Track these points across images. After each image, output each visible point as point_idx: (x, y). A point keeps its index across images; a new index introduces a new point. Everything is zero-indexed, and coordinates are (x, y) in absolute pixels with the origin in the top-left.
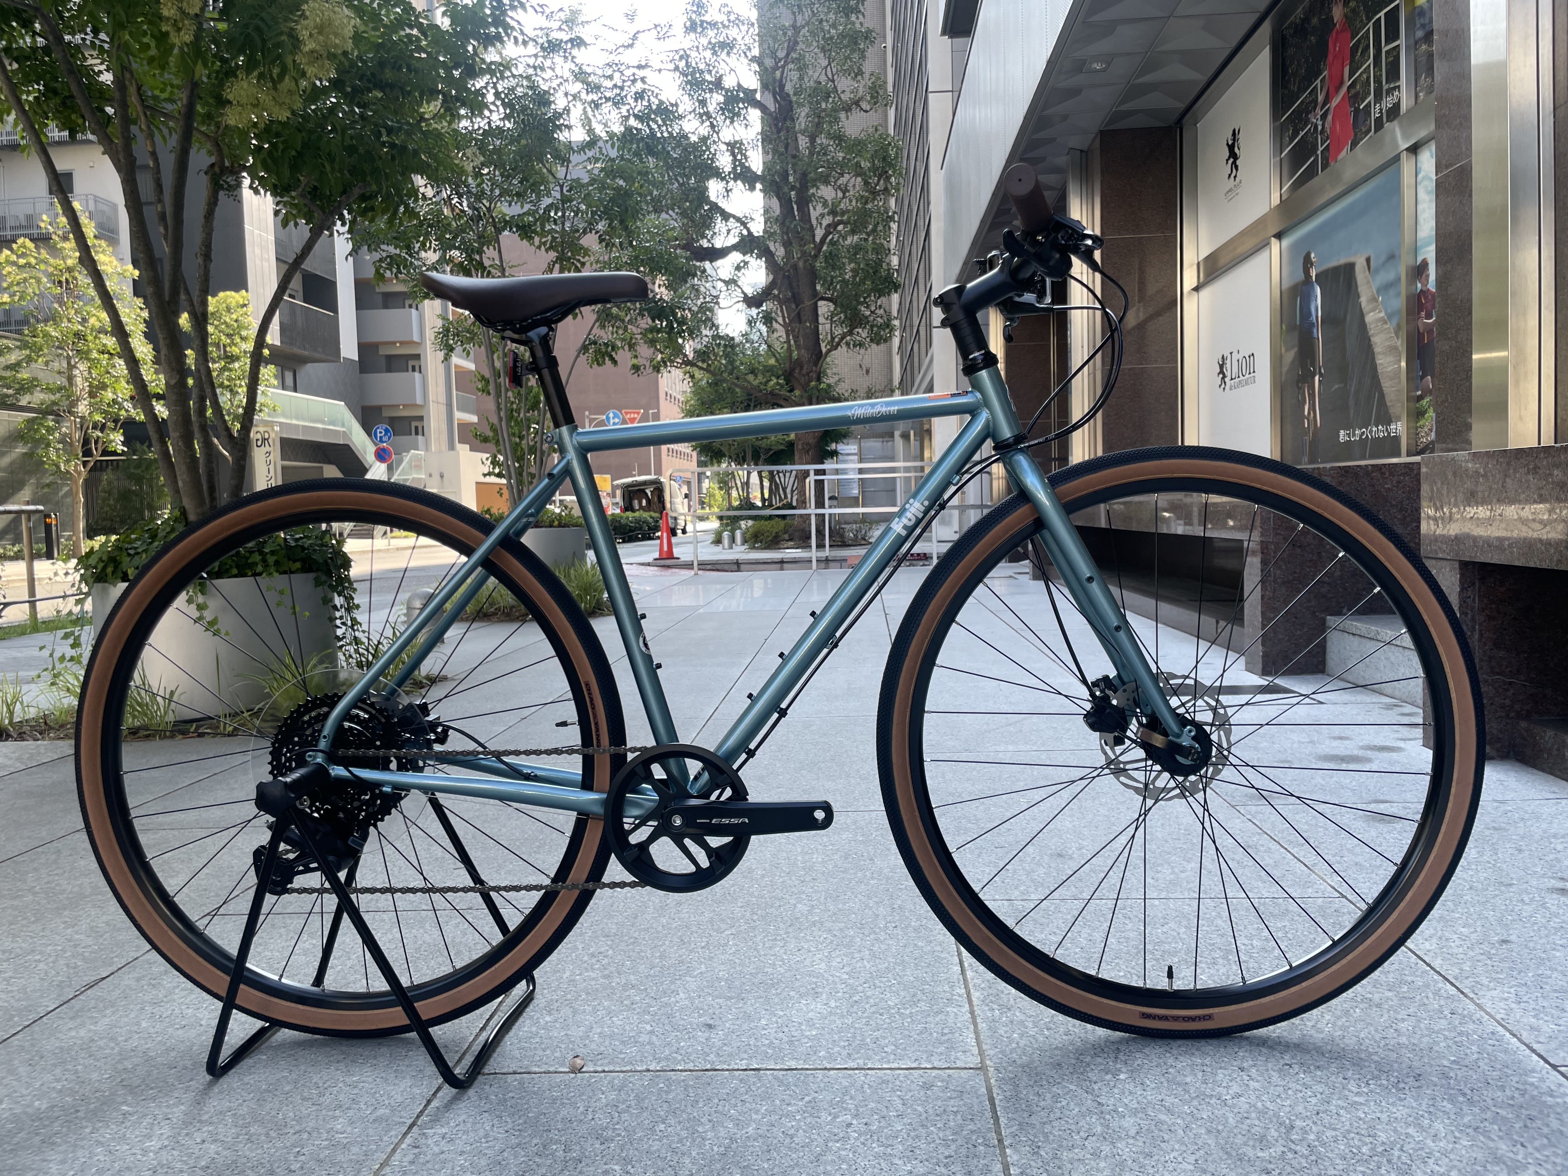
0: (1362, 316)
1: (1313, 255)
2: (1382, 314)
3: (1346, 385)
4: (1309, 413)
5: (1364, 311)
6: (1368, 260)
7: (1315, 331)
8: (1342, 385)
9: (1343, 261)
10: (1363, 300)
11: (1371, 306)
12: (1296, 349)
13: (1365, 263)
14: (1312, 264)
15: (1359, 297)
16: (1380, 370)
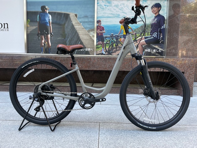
0: (73, 26)
1: (47, 7)
2: (83, 27)
3: (65, 38)
4: (45, 42)
5: (74, 25)
6: (76, 15)
7: (48, 25)
8: (63, 38)
9: (63, 12)
10: (74, 23)
11: (77, 24)
12: (37, 27)
13: (75, 15)
14: (46, 9)
15: (71, 21)
16: (81, 38)
